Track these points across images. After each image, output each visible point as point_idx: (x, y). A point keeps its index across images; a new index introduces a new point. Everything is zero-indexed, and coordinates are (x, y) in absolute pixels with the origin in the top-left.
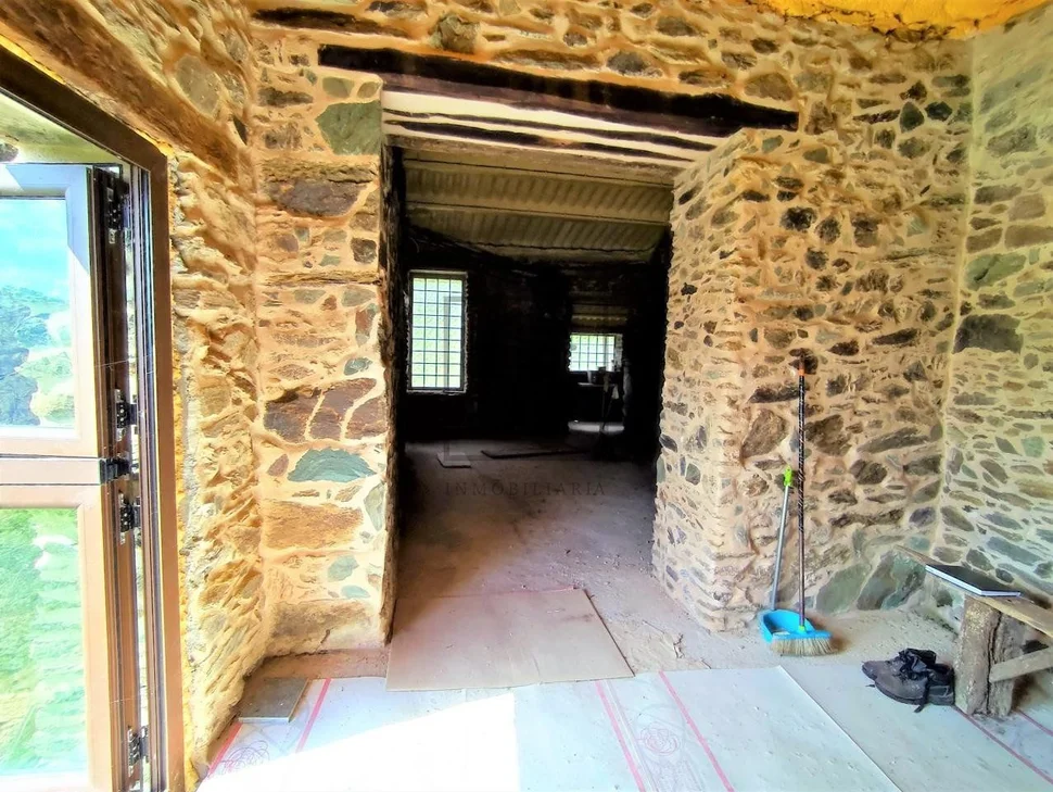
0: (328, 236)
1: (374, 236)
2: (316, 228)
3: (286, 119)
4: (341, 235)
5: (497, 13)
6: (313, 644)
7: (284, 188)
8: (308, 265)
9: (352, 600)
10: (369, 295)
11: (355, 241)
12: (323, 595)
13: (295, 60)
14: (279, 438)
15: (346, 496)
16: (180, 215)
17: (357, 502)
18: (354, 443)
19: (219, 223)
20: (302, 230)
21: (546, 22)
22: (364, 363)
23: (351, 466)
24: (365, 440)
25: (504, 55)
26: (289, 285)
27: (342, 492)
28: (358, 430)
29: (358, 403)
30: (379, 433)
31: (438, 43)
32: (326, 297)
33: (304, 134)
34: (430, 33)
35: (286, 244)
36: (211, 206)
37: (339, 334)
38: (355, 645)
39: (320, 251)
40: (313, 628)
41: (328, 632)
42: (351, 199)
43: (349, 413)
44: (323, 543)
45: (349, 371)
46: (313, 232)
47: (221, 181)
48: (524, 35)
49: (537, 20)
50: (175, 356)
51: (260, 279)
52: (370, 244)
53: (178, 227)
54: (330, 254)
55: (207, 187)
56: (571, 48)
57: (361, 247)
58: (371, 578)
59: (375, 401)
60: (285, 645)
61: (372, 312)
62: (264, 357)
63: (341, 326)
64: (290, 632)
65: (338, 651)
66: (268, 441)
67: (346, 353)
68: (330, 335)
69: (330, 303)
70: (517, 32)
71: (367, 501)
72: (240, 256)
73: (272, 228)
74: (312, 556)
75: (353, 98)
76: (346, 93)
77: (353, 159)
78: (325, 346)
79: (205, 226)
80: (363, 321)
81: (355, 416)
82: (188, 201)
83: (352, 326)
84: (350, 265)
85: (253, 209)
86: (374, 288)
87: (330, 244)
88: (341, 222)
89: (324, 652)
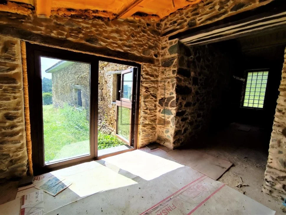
0: (169, 70)
1: (176, 69)
2: (167, 69)
3: (164, 51)
4: (171, 70)
5: (201, 14)
6: (162, 144)
7: (163, 63)
8: (166, 76)
9: (168, 138)
10: (174, 80)
11: (173, 71)
12: (164, 135)
13: (166, 41)
14: (160, 106)
15: (168, 118)
16: (142, 72)
17: (170, 120)
18: (170, 108)
19: (150, 71)
20: (165, 70)
21: (213, 9)
22: (173, 93)
23: (169, 113)
24: (172, 108)
25: (202, 23)
26: (163, 80)
27: (168, 117)
28: (171, 106)
29: (172, 101)
30: (174, 107)
31: (188, 27)
32: (168, 81)
33: (166, 53)
34: (186, 26)
35: (163, 73)
36: (148, 69)
37: (169, 88)
38: (168, 147)
39: (168, 73)
40: (162, 141)
41: (164, 143)
42: (172, 63)
43: (170, 102)
44: (165, 126)
45: (170, 95)
46: (167, 70)
47: (151, 65)
48: (207, 15)
49: (211, 10)
50: (140, 91)
51: (159, 79)
52: (175, 71)
53: (143, 73)
54: (169, 73)
55: (147, 67)
56: (220, 12)
57: (174, 72)
58: (171, 135)
59: (174, 101)
60: (158, 142)
61: (174, 84)
62: (159, 92)
63: (170, 86)
64: (159, 140)
65: (165, 147)
66: (159, 106)
67: (170, 92)
68: (168, 88)
69: (169, 82)
70: (205, 16)
71: (171, 120)
72: (155, 76)
73: (161, 70)
74: (163, 128)
75: (174, 44)
76: (172, 44)
77: (173, 55)
78: (167, 90)
79: (146, 72)
80: (173, 85)
81: (171, 104)
82: (144, 69)
83: (171, 87)
84: (172, 75)
85: (158, 68)
86: (175, 79)
87: (169, 72)
88: (171, 67)
89: (163, 146)
